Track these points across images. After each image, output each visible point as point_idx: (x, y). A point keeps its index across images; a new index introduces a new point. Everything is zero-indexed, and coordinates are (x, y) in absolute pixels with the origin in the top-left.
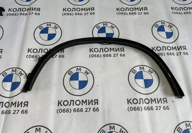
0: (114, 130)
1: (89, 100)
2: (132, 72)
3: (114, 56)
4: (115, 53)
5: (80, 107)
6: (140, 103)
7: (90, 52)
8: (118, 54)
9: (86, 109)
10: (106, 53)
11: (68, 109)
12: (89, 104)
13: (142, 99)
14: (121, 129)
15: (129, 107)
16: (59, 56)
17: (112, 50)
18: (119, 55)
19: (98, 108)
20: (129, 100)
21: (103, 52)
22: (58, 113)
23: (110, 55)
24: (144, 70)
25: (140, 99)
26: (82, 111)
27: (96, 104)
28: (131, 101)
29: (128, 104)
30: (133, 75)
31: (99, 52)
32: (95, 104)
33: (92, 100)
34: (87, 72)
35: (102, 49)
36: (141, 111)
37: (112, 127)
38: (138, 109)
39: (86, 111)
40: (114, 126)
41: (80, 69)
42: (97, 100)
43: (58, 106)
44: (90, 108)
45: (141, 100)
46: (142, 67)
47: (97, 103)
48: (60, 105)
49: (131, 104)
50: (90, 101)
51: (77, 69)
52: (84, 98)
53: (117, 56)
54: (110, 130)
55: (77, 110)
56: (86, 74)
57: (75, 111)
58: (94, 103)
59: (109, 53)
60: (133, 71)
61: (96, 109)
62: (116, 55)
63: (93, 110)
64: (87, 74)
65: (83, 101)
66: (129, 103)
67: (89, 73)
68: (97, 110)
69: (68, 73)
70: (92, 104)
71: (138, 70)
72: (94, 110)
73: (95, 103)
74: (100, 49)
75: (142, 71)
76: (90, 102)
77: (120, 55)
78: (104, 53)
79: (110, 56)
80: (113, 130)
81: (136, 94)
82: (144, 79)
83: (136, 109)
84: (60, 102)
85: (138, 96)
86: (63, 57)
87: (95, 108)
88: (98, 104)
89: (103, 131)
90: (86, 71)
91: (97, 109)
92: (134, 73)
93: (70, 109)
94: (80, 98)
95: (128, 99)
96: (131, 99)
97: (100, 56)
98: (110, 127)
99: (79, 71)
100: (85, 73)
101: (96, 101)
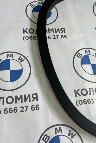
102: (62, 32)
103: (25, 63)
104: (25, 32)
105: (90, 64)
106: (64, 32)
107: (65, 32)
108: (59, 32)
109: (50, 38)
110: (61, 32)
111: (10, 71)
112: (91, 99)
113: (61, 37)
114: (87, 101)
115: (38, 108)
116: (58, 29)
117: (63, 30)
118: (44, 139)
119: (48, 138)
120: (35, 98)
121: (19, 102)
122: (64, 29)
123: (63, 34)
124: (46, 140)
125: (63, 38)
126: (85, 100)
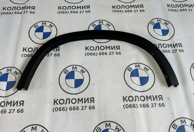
0: (110, 127)
2: (128, 70)
3: (110, 54)
4: (111, 51)
5: (76, 105)
6: (135, 101)
7: (86, 50)
9: (82, 107)
10: (102, 51)
11: (64, 108)
12: (85, 102)
13: (138, 96)
14: (117, 126)
15: (124, 105)
17: (108, 48)
18: (115, 53)
19: (94, 106)
20: (124, 98)
22: (54, 112)
24: (139, 67)
25: (136, 96)
26: (78, 109)
28: (127, 99)
29: (124, 101)
30: (128, 73)
31: (95, 50)
32: (91, 102)
35: (98, 47)
36: (137, 108)
37: (108, 125)
38: (133, 106)
39: (82, 109)
40: (110, 124)
41: (76, 67)
43: (54, 104)
44: (86, 106)
45: (137, 98)
46: (137, 65)
49: (127, 101)
50: (86, 99)
51: (73, 67)
52: (80, 96)
55: (73, 108)
57: (71, 109)
59: (105, 51)
62: (112, 53)
63: (89, 108)
64: (83, 73)
65: (79, 99)
66: (125, 100)
67: (85, 71)
69: (64, 72)
70: (88, 102)
71: (133, 67)
74: (96, 47)
75: (137, 69)
78: (100, 51)
79: (106, 54)
81: (132, 91)
82: (140, 76)
83: (131, 106)
84: (55, 101)
85: (134, 94)
87: (91, 106)
88: (94, 102)
89: (99, 129)
90: (82, 69)
92: (130, 71)
93: (66, 107)
94: (76, 97)
95: (123, 97)
96: (126, 97)
97: (96, 54)
98: (106, 124)
99: (75, 70)
100: (81, 71)
101: (92, 99)
102: (117, 48)
103: (86, 74)
104: (87, 49)
105: (138, 76)
106: (118, 49)
107: (120, 49)
108: (115, 49)
111: (74, 80)
112: (136, 104)
114: (132, 105)
115: (94, 108)
116: (114, 47)
120: (92, 101)
121: (80, 103)
122: (119, 46)
123: (118, 51)
124: (99, 131)
125: (118, 54)
126: (131, 105)
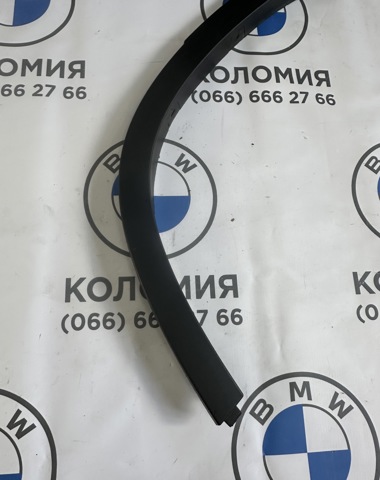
0: (310, 398)
1: (198, 278)
3: (292, 102)
4: (297, 87)
8: (307, 94)
10: (260, 88)
11: (112, 314)
12: (199, 295)
14: (336, 395)
15: (360, 307)
16: (65, 92)
17: (284, 77)
18: (311, 98)
19: (239, 311)
20: (359, 278)
21: (247, 81)
22: (66, 332)
23: (277, 97)
27: (231, 293)
28: (370, 281)
29: (358, 292)
31: (233, 82)
32: (223, 296)
33: (211, 280)
34: (187, 162)
35: (245, 70)
37: (300, 389)
40: (306, 385)
42: (234, 278)
43: (68, 300)
44: (206, 312)
47: (235, 288)
48: (73, 296)
49: (371, 291)
50: (203, 282)
53: (303, 102)
54: (293, 399)
55: (150, 320)
56: (180, 168)
57: (140, 323)
58: (219, 291)
59: (271, 86)
60: (371, 165)
61: (229, 314)
62: (301, 98)
63: (219, 317)
64: (186, 170)
66: (362, 288)
67: (195, 166)
68: (236, 317)
69: (106, 164)
70: (213, 295)
72: (223, 320)
73: (226, 290)
74: (237, 70)
76: (205, 287)
77: (318, 97)
78: (254, 85)
79: (278, 99)
80: (304, 400)
84: (72, 284)
86: (81, 95)
87: (225, 311)
88: (236, 295)
89: (261, 405)
90: (183, 155)
91: (233, 317)
93: (119, 314)
95: (355, 274)
96: (366, 274)
97: (237, 99)
98: (293, 386)
100: (178, 163)
101: (228, 283)
102: (320, 82)
103: (197, 176)
106: (324, 83)
107: (329, 85)
108: (311, 83)
109: (281, 100)
110: (315, 81)
113: (317, 99)
115: (237, 320)
116: (308, 73)
117: (324, 78)
118: (257, 412)
119: (267, 410)
120: (230, 288)
122: (326, 73)
123: (324, 90)
124: (262, 417)
125: (323, 102)
